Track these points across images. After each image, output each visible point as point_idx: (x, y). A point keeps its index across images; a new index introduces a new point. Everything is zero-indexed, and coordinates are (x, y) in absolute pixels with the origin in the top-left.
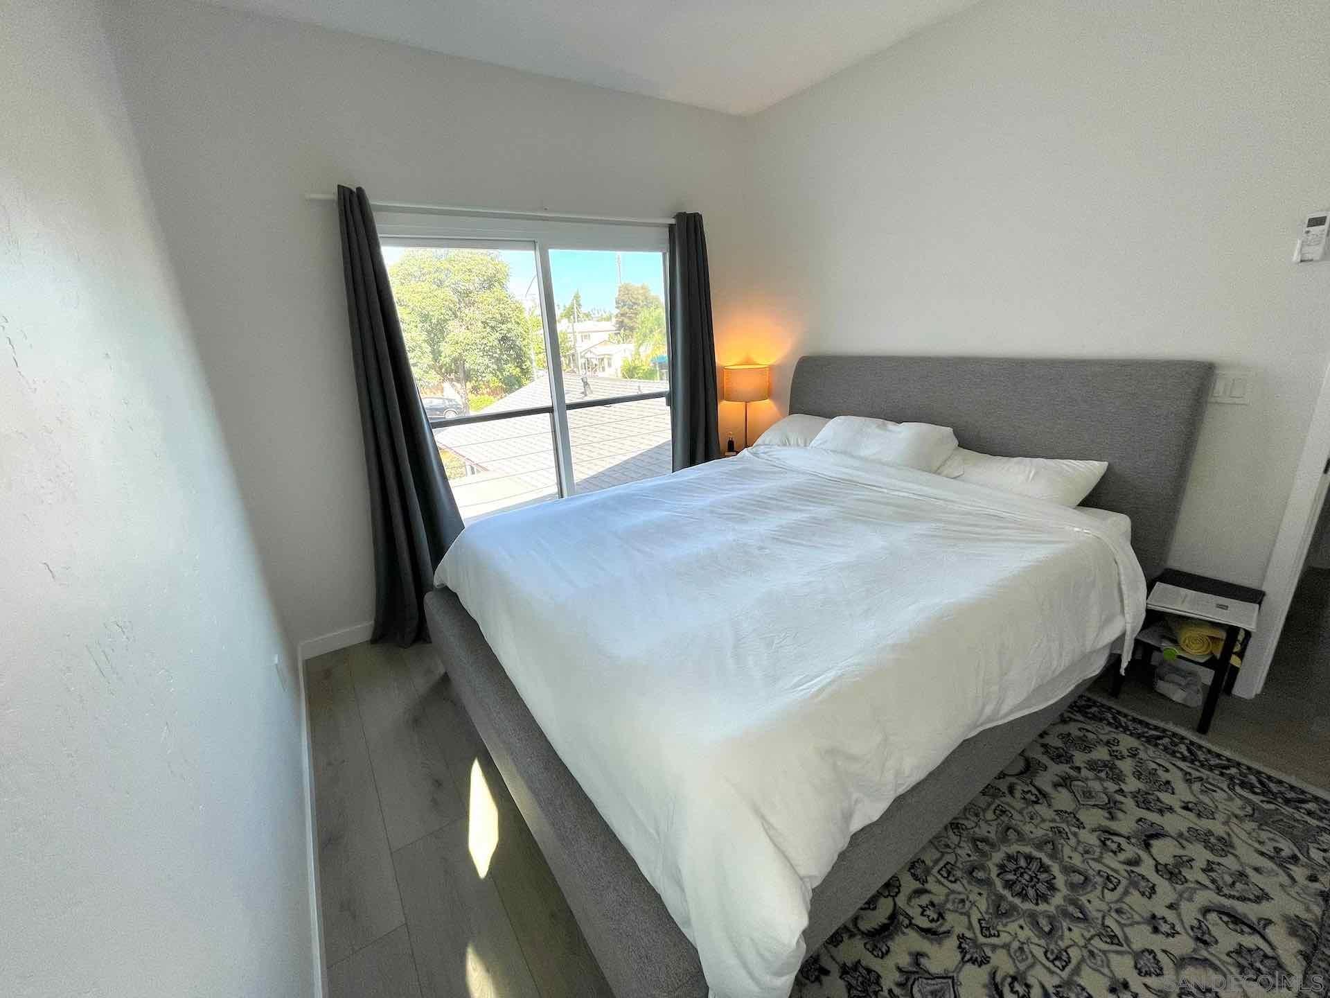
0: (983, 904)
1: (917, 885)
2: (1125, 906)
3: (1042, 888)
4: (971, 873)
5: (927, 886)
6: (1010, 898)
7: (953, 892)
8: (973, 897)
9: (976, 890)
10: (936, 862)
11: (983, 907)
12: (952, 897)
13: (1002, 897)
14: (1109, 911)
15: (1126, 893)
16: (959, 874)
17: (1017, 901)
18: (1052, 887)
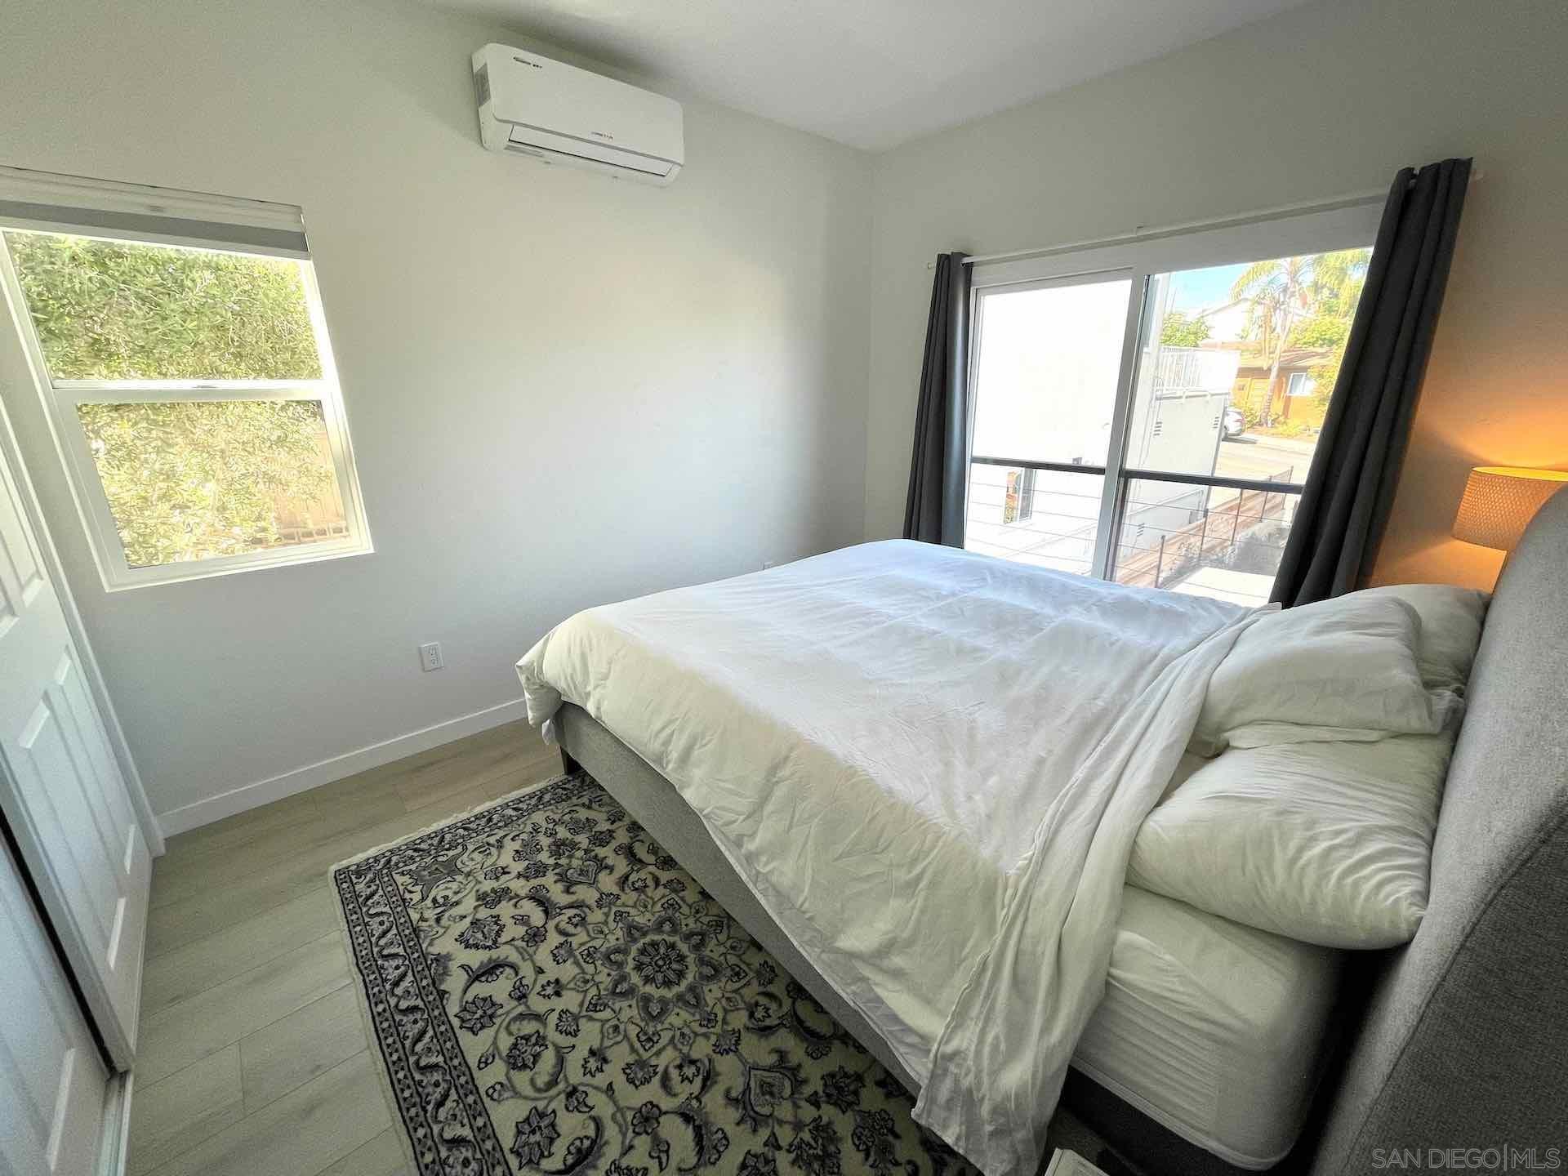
0: (640, 920)
1: (663, 881)
2: (619, 1038)
3: (649, 971)
4: (669, 920)
5: (661, 888)
6: (642, 941)
7: (654, 903)
8: (648, 916)
9: (653, 919)
10: (682, 899)
11: (636, 919)
12: (651, 901)
13: (644, 934)
14: (618, 1019)
15: (633, 1050)
16: (670, 912)
17: (640, 945)
18: (648, 980)
